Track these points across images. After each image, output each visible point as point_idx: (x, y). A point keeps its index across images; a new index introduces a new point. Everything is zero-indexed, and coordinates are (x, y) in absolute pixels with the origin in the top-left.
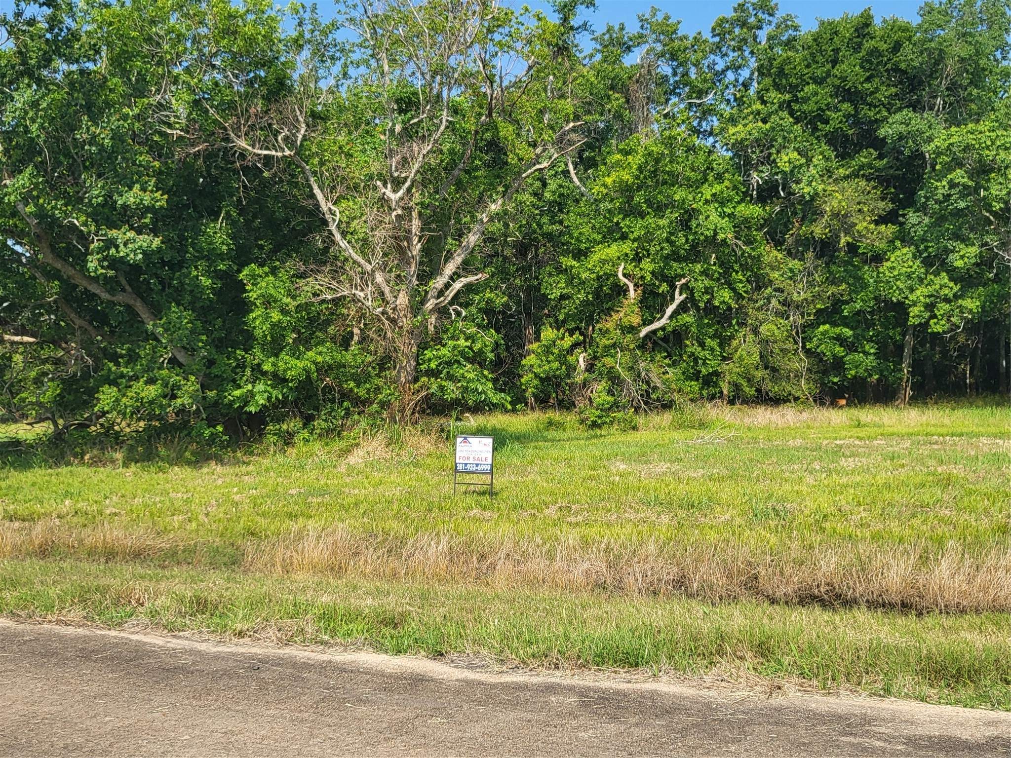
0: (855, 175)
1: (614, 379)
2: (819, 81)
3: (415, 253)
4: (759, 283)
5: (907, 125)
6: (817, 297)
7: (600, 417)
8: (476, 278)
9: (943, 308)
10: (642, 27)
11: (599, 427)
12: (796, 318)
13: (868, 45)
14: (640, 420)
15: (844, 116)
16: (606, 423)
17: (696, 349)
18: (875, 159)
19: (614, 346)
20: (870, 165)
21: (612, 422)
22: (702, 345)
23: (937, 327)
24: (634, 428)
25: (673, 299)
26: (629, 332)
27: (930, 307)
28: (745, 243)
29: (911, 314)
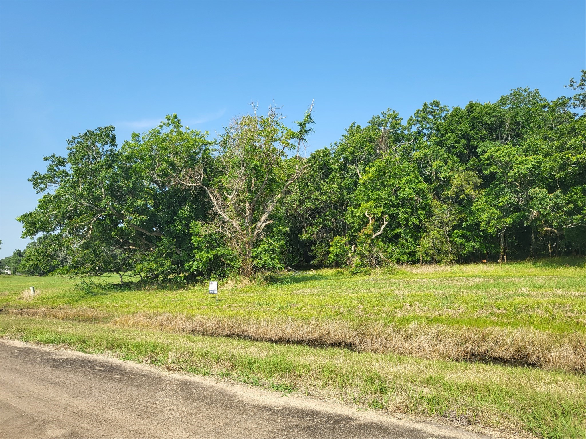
0: (467, 169)
1: (362, 255)
2: (453, 131)
3: (247, 215)
4: (430, 215)
5: (486, 147)
6: (454, 219)
7: (356, 270)
8: (269, 222)
9: (493, 222)
10: (384, 117)
11: (356, 274)
12: (447, 228)
13: (472, 115)
14: (372, 271)
15: (462, 145)
16: (358, 272)
17: (404, 242)
18: (476, 162)
19: (362, 242)
20: (474, 165)
21: (361, 272)
22: (406, 240)
23: (490, 231)
24: (369, 274)
25: (383, 223)
26: (368, 237)
27: (488, 223)
28: (422, 199)
29: (481, 226)
